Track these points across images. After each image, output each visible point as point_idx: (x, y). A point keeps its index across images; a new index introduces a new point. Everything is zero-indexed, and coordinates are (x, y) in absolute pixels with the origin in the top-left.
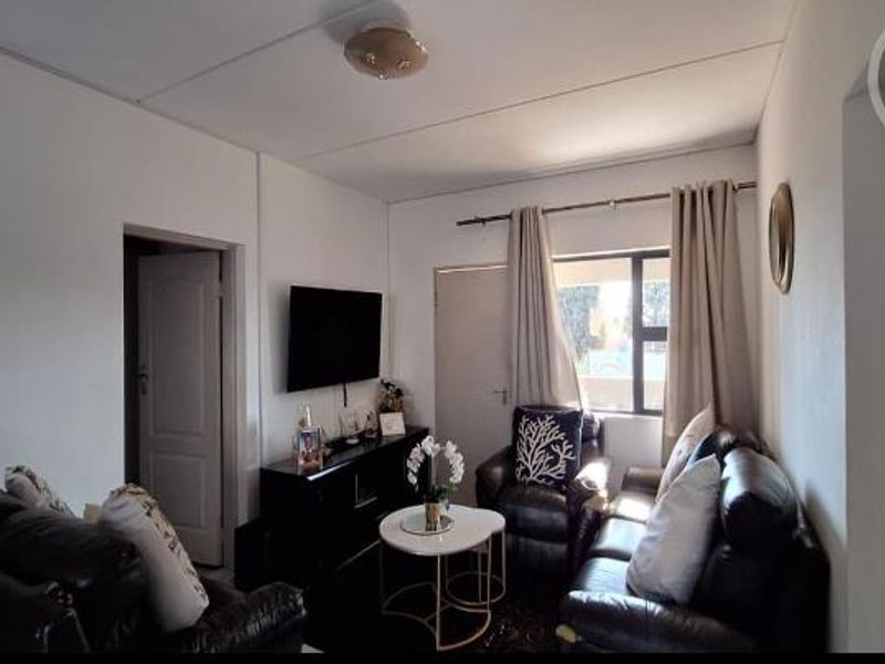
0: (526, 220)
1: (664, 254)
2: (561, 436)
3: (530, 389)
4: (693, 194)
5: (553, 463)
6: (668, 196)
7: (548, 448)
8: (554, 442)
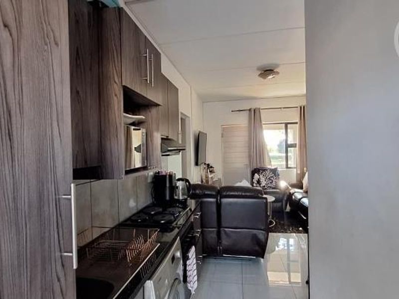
0: (256, 111)
1: (296, 123)
2: (273, 175)
3: (257, 164)
4: (304, 107)
5: (271, 183)
6: (297, 107)
7: (269, 179)
8: (271, 177)
